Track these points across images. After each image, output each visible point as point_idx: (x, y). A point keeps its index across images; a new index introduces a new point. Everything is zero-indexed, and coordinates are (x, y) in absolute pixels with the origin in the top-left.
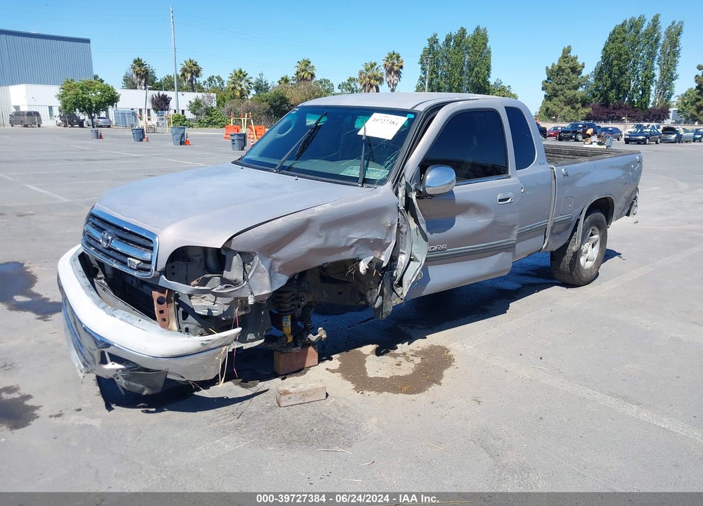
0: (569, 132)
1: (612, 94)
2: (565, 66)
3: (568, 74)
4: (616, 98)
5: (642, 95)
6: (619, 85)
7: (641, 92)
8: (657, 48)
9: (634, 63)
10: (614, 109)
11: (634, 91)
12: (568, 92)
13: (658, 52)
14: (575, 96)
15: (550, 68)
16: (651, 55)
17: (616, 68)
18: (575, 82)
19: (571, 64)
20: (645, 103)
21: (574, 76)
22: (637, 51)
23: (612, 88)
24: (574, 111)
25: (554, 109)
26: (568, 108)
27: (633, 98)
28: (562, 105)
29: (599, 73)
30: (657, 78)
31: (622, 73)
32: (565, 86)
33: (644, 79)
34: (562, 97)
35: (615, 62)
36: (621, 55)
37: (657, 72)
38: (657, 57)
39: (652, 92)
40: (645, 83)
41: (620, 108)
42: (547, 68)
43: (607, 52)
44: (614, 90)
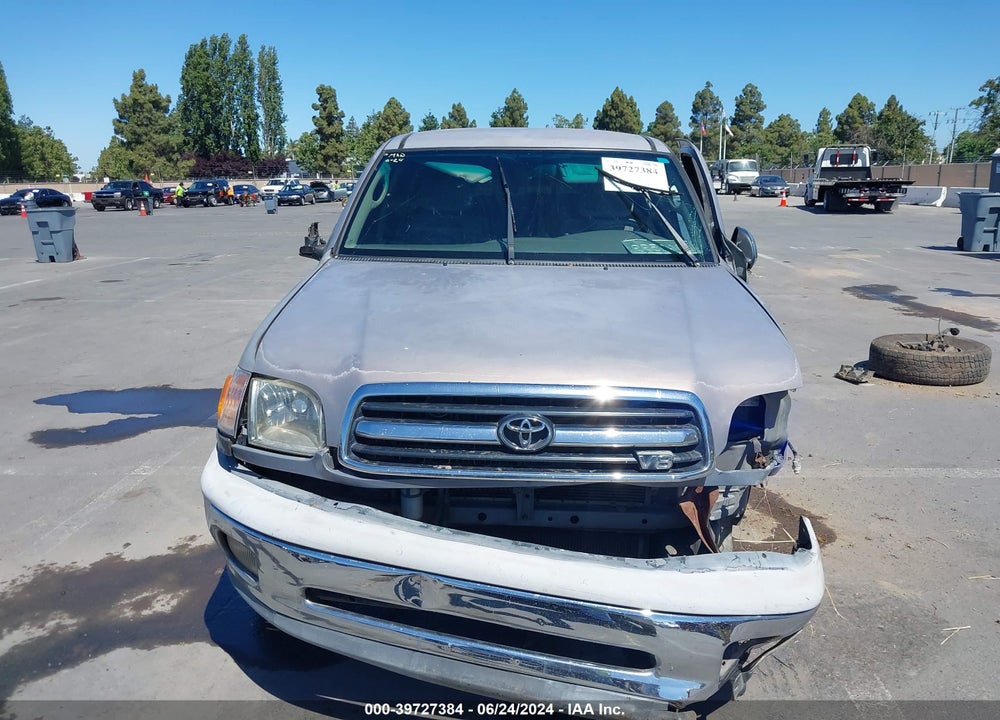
0: (197, 194)
1: (210, 140)
2: (142, 99)
3: (150, 111)
4: (216, 146)
5: (249, 142)
6: (215, 128)
7: (246, 138)
8: (253, 79)
9: (229, 98)
10: (218, 160)
11: (237, 137)
12: (155, 136)
13: (257, 86)
14: (168, 142)
15: (120, 100)
16: (248, 89)
17: (207, 105)
18: (164, 123)
19: (150, 96)
20: (255, 152)
21: (159, 114)
22: (229, 82)
23: (207, 132)
24: (172, 165)
25: (142, 162)
26: (162, 160)
27: (238, 146)
28: (152, 155)
29: (185, 110)
30: (262, 119)
31: (217, 111)
32: (149, 128)
33: (247, 121)
34: (150, 145)
35: (205, 97)
36: (208, 86)
37: (260, 112)
38: (256, 92)
39: (260, 138)
40: (249, 126)
41: (226, 159)
42: (115, 101)
43: (187, 81)
44: (211, 136)
